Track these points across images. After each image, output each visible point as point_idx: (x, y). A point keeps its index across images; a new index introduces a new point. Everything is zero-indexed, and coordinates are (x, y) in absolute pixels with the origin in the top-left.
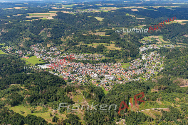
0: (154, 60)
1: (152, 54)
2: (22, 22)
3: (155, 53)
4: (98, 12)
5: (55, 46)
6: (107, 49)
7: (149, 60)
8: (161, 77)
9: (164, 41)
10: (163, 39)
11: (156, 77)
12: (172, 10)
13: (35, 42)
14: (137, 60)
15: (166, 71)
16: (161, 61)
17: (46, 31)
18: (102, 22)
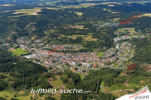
0: (126, 49)
1: (125, 43)
2: (9, 18)
3: (127, 43)
4: (78, 8)
5: (38, 38)
6: (85, 40)
7: (122, 49)
8: (131, 63)
9: (135, 32)
10: (135, 30)
11: (127, 64)
12: (143, 5)
13: (21, 35)
14: (111, 49)
15: (135, 58)
16: (132, 49)
17: (31, 25)
18: (81, 16)
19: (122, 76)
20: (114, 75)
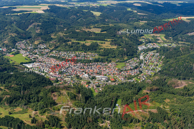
0: (153, 60)
1: (151, 53)
2: (8, 16)
3: (154, 53)
4: (96, 6)
5: (43, 43)
6: (102, 47)
7: (147, 60)
8: (157, 78)
9: (165, 39)
10: (165, 37)
11: (151, 78)
12: (178, 5)
13: (22, 38)
14: (134, 60)
15: (163, 71)
16: (159, 61)
17: (35, 26)
18: (99, 17)
19: (144, 93)
20: (134, 92)
